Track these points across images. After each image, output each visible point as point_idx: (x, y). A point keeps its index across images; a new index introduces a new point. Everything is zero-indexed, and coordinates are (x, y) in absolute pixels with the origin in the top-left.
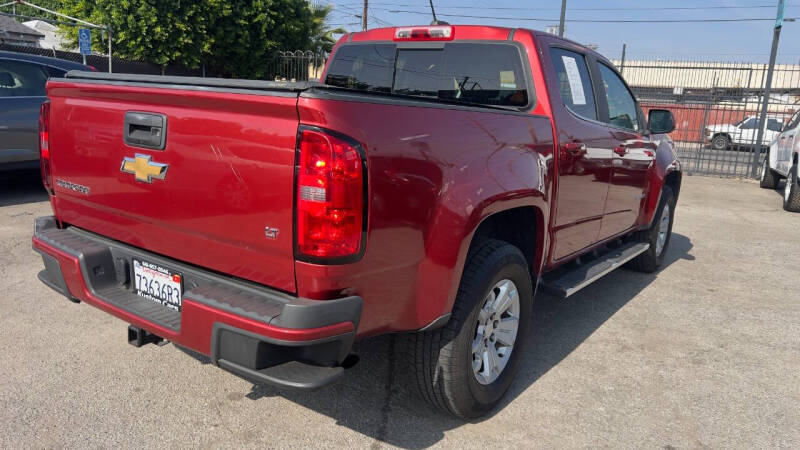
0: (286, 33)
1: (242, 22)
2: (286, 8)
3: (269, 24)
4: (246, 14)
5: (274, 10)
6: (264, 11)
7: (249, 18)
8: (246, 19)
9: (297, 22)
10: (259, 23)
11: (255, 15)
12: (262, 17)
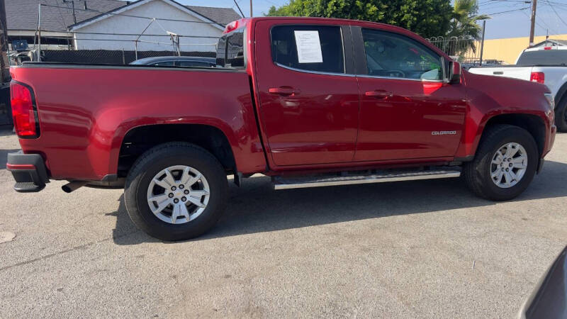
0: (427, 25)
1: (393, 22)
2: (427, 8)
3: (413, 21)
4: (395, 16)
5: (417, 11)
6: (408, 12)
7: (398, 19)
8: (395, 20)
9: (437, 16)
10: (406, 21)
11: (403, 16)
12: (407, 16)
